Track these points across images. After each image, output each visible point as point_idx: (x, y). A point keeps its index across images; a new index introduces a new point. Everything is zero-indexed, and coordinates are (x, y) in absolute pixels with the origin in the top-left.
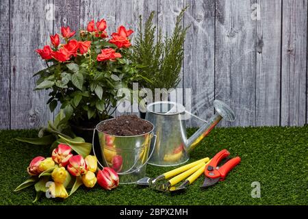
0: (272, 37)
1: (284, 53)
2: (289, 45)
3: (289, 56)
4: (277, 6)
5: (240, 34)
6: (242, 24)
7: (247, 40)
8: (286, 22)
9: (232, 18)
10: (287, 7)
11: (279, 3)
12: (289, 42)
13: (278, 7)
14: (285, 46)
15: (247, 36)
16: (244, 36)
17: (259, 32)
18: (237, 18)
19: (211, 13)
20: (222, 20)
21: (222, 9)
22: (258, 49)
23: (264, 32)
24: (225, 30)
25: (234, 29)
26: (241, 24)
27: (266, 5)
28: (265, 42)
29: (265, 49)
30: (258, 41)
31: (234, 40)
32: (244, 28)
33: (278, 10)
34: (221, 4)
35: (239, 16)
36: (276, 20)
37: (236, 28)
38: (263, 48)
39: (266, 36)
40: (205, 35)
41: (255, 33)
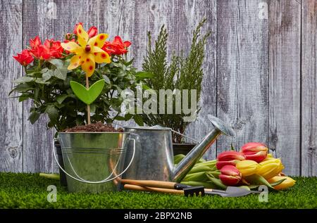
0: (288, 131)
1: (305, 152)
2: (310, 141)
3: (310, 156)
4: (294, 91)
5: (248, 125)
6: (250, 113)
7: (256, 133)
8: (306, 112)
9: (238, 105)
10: (308, 93)
11: (297, 88)
12: (310, 137)
13: (296, 93)
14: (305, 143)
15: (257, 128)
16: (253, 129)
17: (272, 123)
18: (244, 106)
19: (212, 98)
20: (225, 108)
21: (225, 94)
22: (271, 146)
23: (279, 123)
24: (228, 120)
25: (241, 119)
26: (248, 113)
27: (281, 91)
28: (280, 137)
29: (279, 146)
30: (270, 135)
31: (240, 133)
32: (253, 118)
33: (296, 97)
34: (225, 88)
35: (246, 103)
36: (294, 110)
37: (243, 118)
38: (278, 145)
39: (281, 129)
40: (204, 126)
41: (267, 125)
